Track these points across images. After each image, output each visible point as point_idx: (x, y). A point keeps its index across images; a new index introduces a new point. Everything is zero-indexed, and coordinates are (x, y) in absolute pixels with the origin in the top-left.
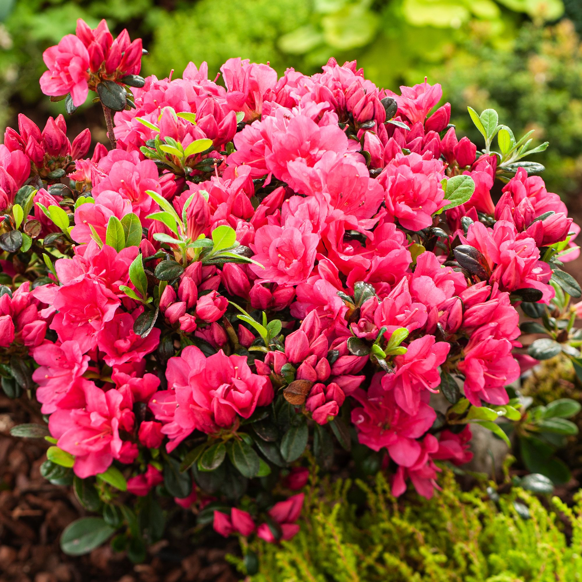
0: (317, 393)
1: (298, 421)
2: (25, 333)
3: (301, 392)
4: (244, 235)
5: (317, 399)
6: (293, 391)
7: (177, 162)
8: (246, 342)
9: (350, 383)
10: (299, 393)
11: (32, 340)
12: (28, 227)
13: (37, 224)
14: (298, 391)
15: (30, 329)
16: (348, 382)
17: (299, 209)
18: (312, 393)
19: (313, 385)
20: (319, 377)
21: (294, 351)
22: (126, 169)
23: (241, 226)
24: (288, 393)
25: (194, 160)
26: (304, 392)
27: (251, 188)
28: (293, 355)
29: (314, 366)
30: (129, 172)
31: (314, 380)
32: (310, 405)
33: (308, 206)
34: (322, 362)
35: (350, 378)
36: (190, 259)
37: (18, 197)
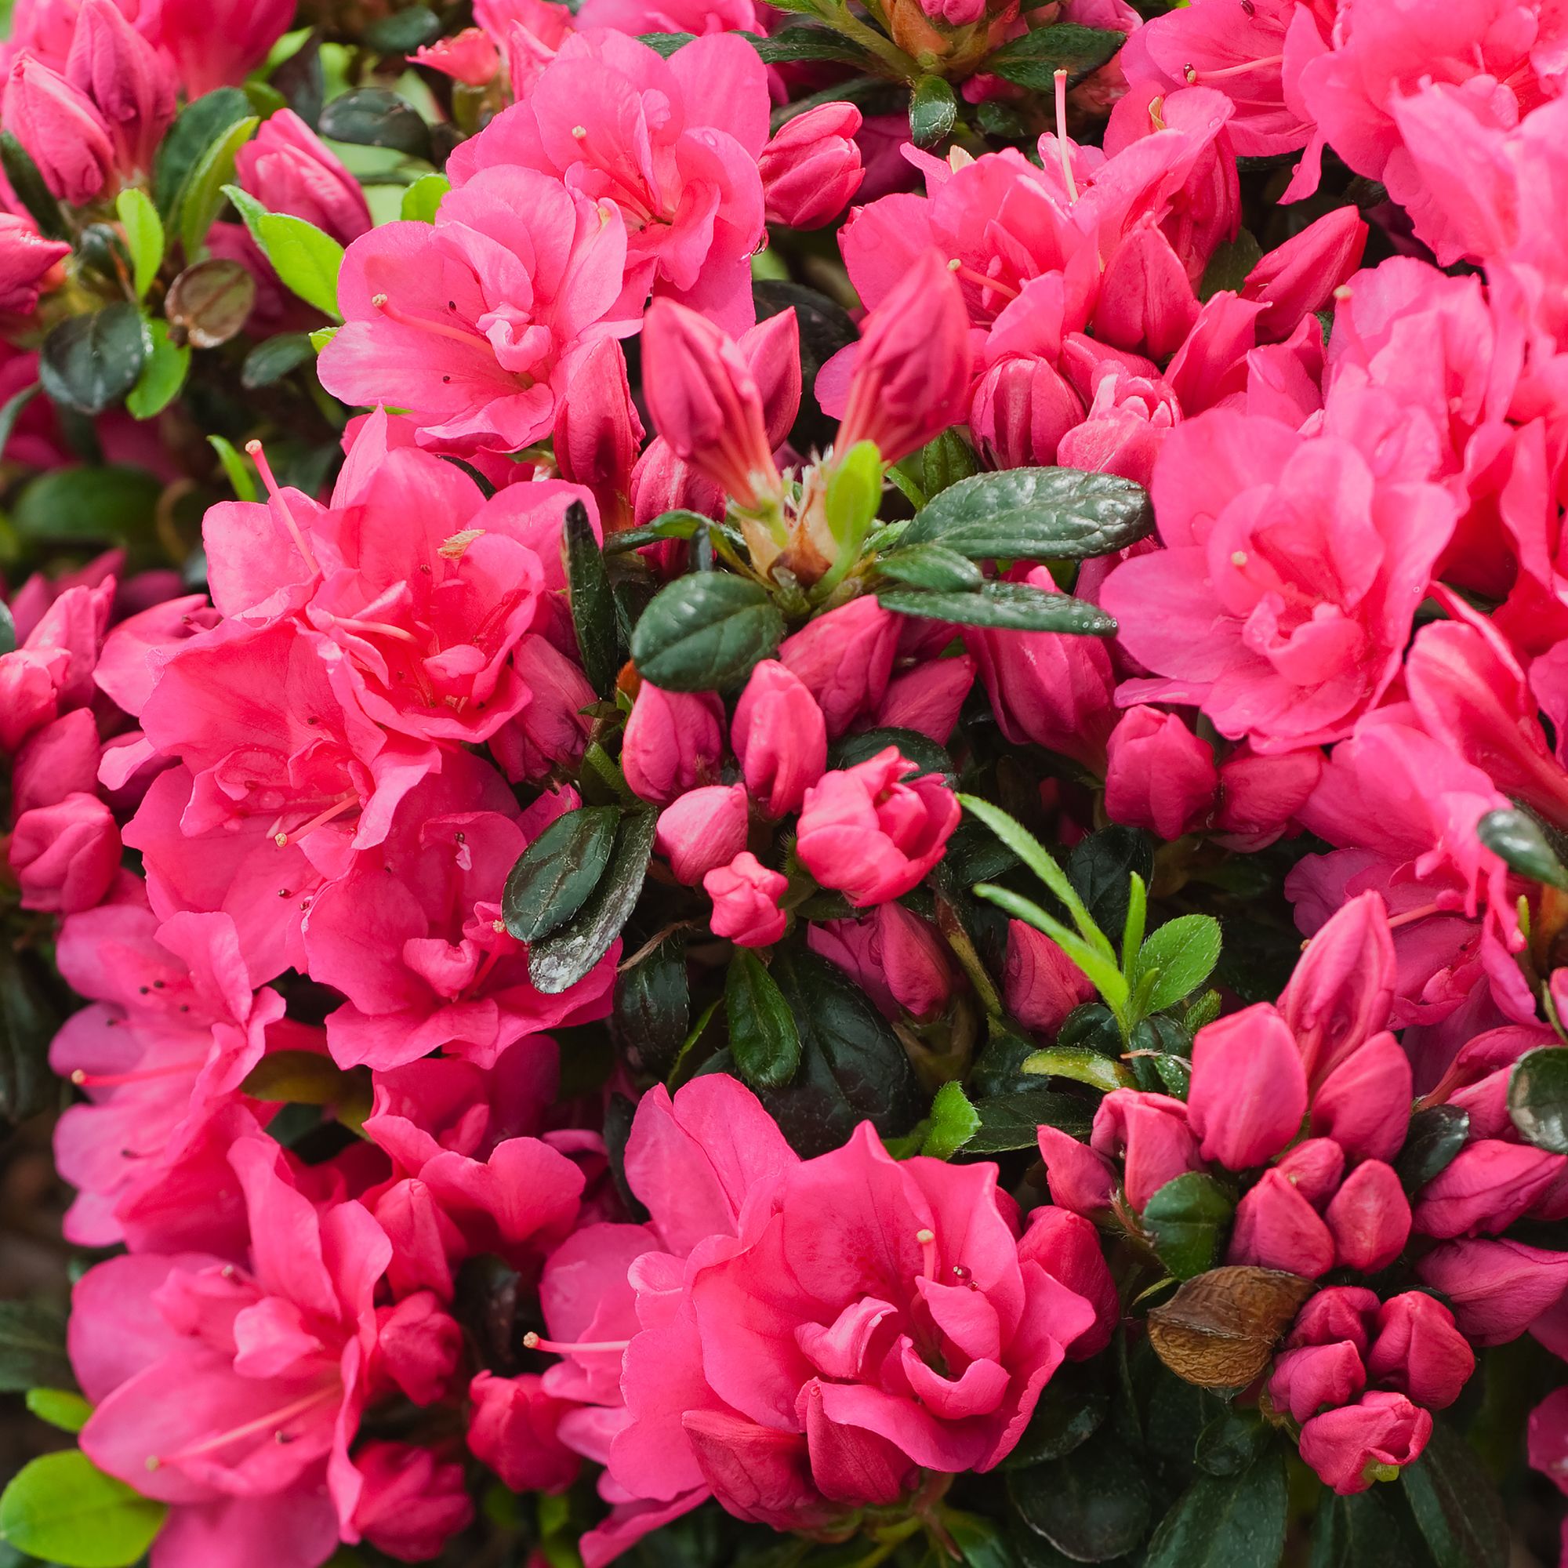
0: (1327, 1336)
1: (1232, 1452)
2: (21, 848)
3: (1240, 1327)
4: (1119, 445)
5: (1319, 1370)
6: (1196, 1324)
7: (899, 34)
8: (1038, 1008)
9: (1512, 1285)
10: (1228, 1333)
11: (56, 883)
12: (193, 294)
13: (240, 280)
14: (1223, 1322)
15: (42, 839)
16: (1500, 1281)
17: (1395, 341)
18: (1300, 1330)
19: (1311, 1294)
20: (1345, 1252)
21: (1226, 1113)
22: (614, 71)
23: (1112, 398)
24: (1167, 1329)
25: (979, 31)
26: (1257, 1328)
27: (1221, 198)
28: (1222, 1130)
29: (1320, 1199)
30: (627, 88)
31: (1314, 1268)
32: (1288, 1389)
33: (1445, 324)
34: (1361, 1185)
35: (1514, 1259)
36: (817, 568)
37: (175, 142)
